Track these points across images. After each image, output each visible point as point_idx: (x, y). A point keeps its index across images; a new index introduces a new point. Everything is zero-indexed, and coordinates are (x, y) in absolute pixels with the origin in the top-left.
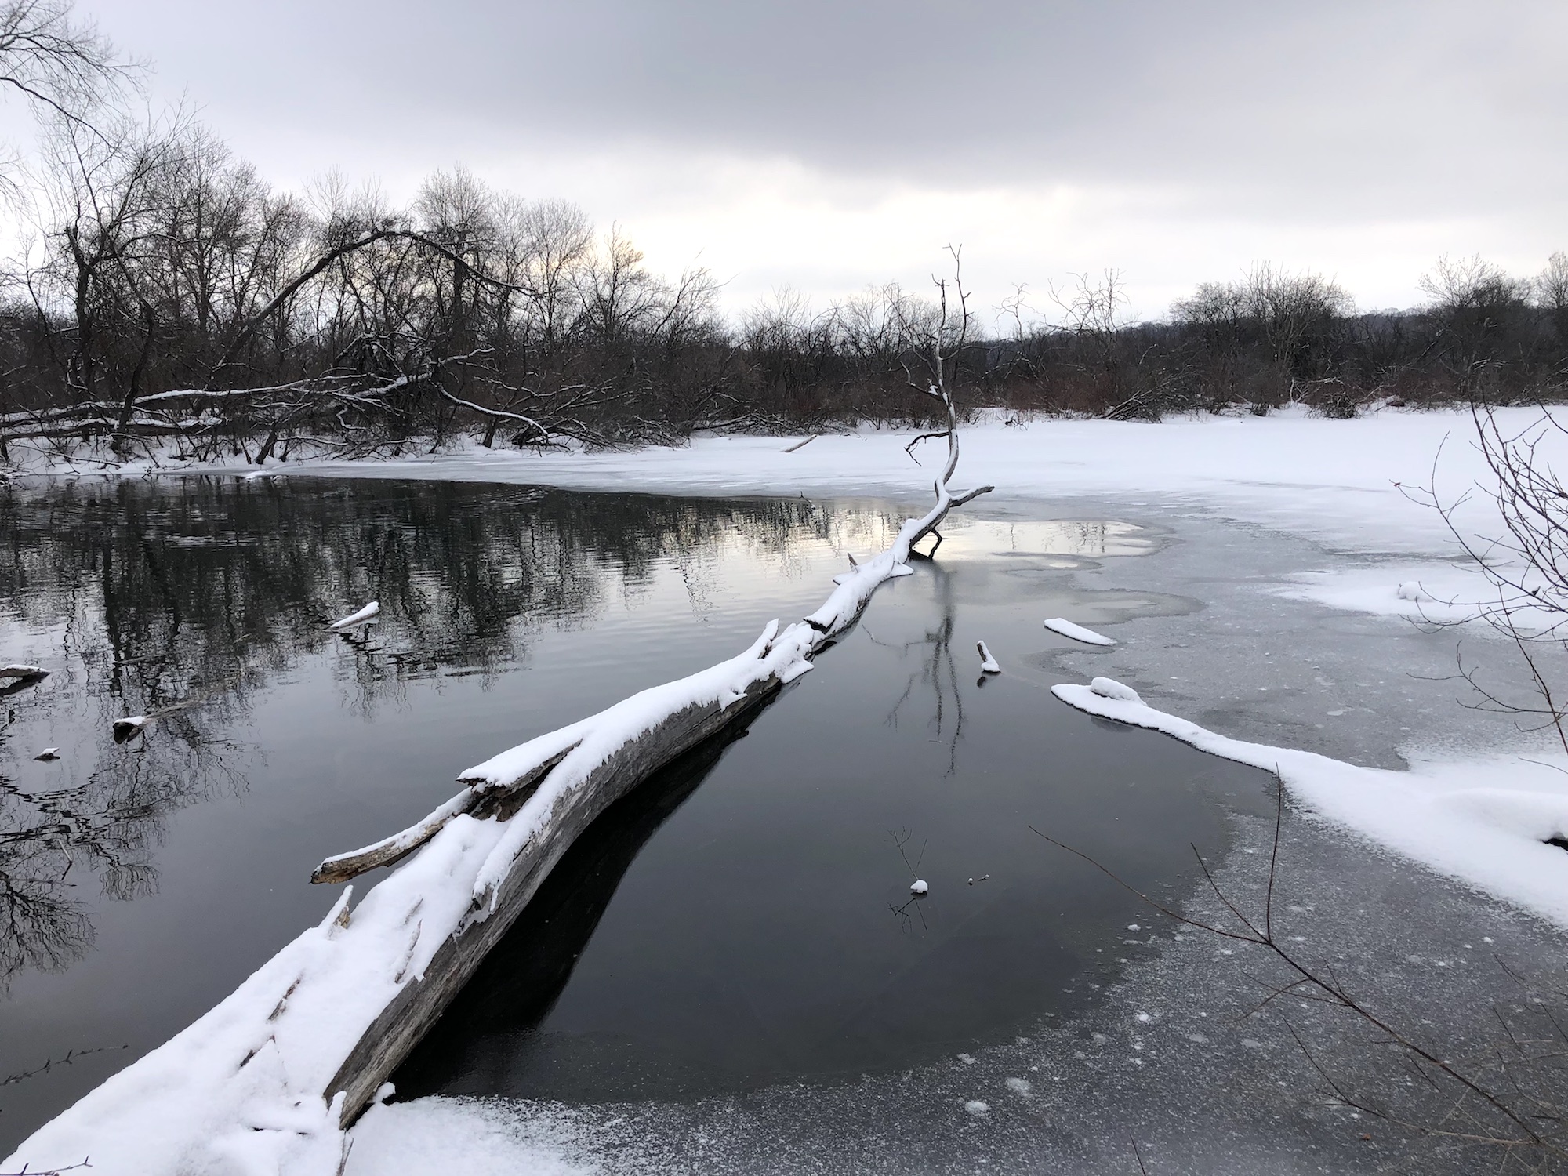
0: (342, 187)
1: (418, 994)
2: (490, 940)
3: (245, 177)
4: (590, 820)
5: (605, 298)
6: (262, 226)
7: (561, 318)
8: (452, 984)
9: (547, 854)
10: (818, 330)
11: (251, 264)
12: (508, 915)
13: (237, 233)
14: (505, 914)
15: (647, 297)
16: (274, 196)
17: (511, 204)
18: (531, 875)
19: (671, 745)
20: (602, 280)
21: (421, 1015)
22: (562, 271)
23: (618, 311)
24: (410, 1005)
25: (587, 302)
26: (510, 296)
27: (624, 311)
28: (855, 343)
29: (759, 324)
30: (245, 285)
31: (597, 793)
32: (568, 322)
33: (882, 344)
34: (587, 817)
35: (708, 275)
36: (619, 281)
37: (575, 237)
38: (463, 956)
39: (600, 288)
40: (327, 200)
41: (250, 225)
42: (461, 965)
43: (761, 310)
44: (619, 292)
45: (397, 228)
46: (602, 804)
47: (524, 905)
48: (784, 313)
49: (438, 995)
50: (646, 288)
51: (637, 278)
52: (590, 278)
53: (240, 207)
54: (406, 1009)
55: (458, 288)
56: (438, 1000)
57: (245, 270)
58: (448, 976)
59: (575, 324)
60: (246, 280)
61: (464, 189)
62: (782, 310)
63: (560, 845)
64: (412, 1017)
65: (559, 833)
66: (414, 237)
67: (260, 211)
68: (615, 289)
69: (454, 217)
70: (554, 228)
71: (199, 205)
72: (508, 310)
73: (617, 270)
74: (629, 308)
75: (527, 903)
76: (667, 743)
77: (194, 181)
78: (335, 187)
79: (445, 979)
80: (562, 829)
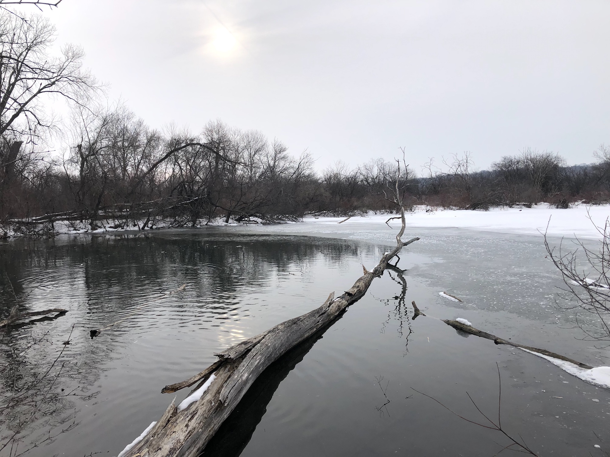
0: (175, 128)
1: (199, 436)
2: (225, 416)
3: (140, 124)
4: (262, 371)
5: (272, 166)
6: (146, 141)
7: (255, 173)
8: (211, 433)
9: (246, 384)
10: (352, 176)
11: (141, 155)
12: (232, 407)
13: (137, 144)
14: (231, 406)
15: (287, 165)
16: (150, 130)
17: (237, 131)
18: (240, 391)
19: (293, 341)
20: (270, 159)
21: (200, 444)
22: (256, 156)
23: (276, 170)
24: (196, 439)
25: (265, 167)
26: (236, 166)
27: (278, 170)
28: (367, 181)
29: (329, 174)
30: (139, 163)
31: (265, 361)
32: (257, 175)
33: (377, 181)
34: (261, 369)
35: (310, 157)
36: (277, 159)
37: (260, 143)
38: (215, 422)
39: (270, 162)
40: (170, 133)
41: (141, 141)
42: (215, 425)
43: (330, 169)
44: (276, 164)
45: (195, 142)
46: (267, 364)
47: (238, 403)
48: (339, 170)
49: (206, 437)
50: (287, 162)
51: (284, 158)
52: (266, 158)
53: (138, 134)
54: (194, 442)
55: (217, 163)
56: (206, 438)
57: (139, 157)
58: (209, 429)
59: (260, 176)
60: (139, 161)
61: (220, 126)
62: (338, 170)
63: (251, 380)
64: (196, 445)
65: (251, 376)
66: (201, 145)
67: (145, 135)
68: (275, 162)
69: (216, 137)
70: (253, 140)
71: (124, 135)
72: (235, 171)
73: (276, 156)
74: (280, 168)
75: (239, 402)
76: (291, 341)
77: (122, 126)
78: (173, 128)
79: (208, 431)
80: (252, 374)
